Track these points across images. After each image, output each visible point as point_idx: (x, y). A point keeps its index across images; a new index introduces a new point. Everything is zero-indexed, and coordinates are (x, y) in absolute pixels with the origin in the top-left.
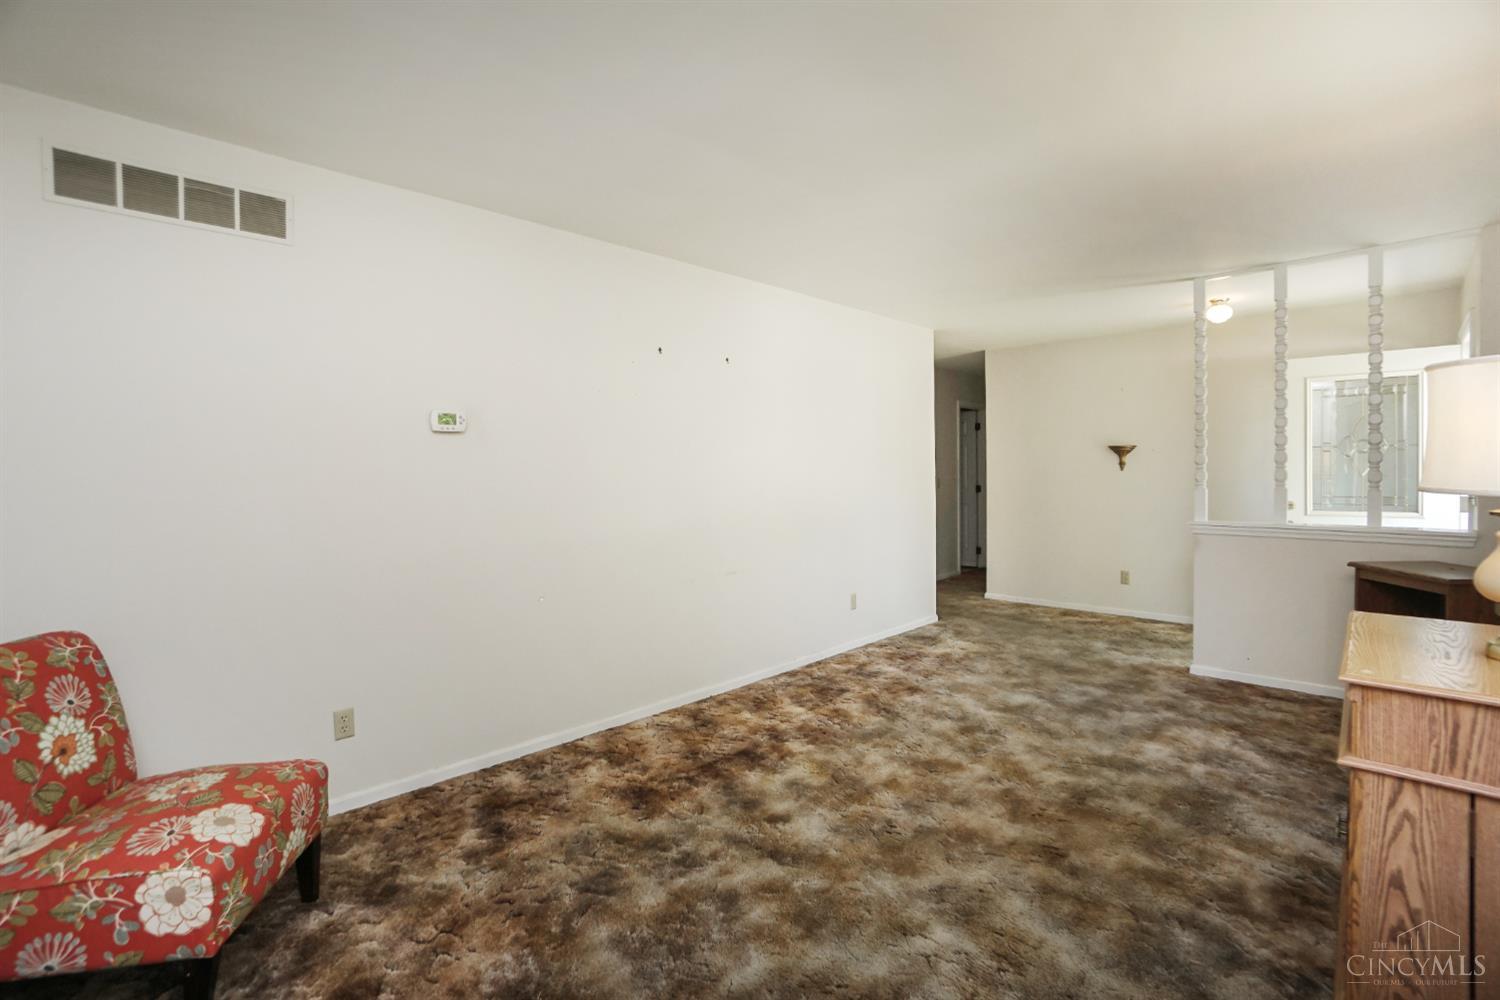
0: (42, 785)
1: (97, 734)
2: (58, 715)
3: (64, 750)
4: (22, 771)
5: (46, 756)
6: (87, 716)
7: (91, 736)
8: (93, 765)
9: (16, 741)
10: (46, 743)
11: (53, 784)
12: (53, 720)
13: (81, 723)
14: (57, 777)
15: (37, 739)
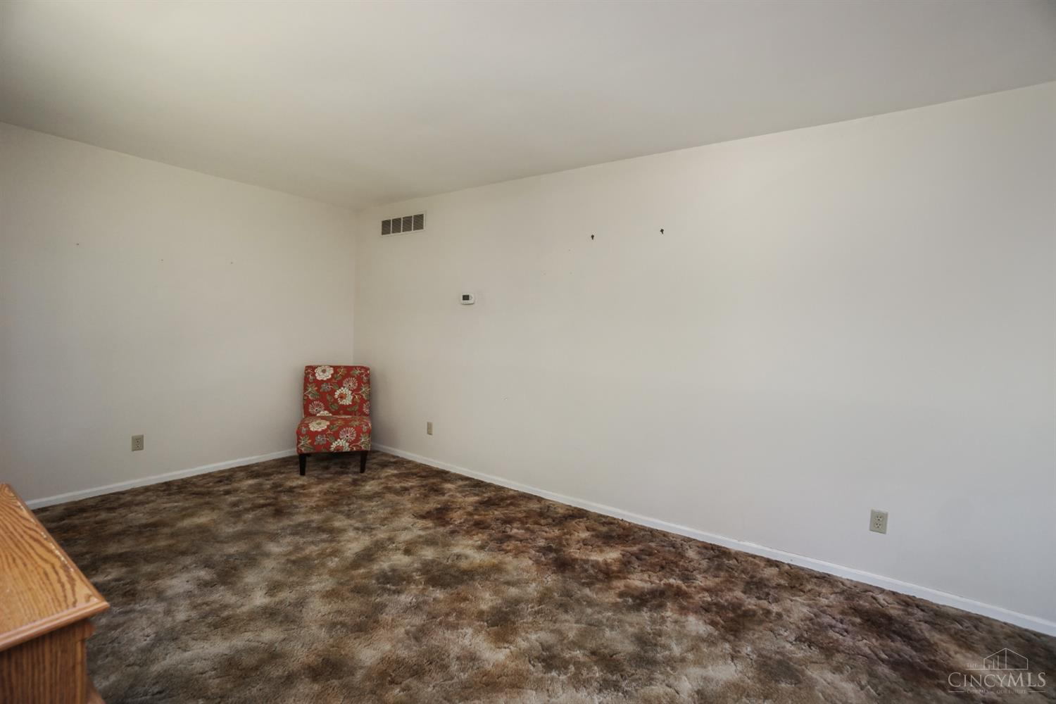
0: (333, 403)
1: (354, 397)
2: (344, 387)
3: (342, 397)
4: (328, 398)
5: (336, 396)
6: (353, 391)
7: (352, 397)
8: (350, 405)
9: (329, 390)
10: (337, 393)
11: (336, 404)
12: (342, 388)
13: (350, 392)
14: (338, 403)
15: (335, 391)
